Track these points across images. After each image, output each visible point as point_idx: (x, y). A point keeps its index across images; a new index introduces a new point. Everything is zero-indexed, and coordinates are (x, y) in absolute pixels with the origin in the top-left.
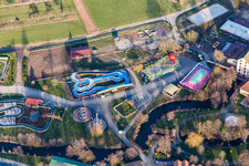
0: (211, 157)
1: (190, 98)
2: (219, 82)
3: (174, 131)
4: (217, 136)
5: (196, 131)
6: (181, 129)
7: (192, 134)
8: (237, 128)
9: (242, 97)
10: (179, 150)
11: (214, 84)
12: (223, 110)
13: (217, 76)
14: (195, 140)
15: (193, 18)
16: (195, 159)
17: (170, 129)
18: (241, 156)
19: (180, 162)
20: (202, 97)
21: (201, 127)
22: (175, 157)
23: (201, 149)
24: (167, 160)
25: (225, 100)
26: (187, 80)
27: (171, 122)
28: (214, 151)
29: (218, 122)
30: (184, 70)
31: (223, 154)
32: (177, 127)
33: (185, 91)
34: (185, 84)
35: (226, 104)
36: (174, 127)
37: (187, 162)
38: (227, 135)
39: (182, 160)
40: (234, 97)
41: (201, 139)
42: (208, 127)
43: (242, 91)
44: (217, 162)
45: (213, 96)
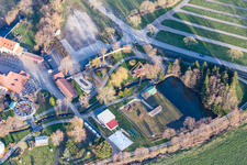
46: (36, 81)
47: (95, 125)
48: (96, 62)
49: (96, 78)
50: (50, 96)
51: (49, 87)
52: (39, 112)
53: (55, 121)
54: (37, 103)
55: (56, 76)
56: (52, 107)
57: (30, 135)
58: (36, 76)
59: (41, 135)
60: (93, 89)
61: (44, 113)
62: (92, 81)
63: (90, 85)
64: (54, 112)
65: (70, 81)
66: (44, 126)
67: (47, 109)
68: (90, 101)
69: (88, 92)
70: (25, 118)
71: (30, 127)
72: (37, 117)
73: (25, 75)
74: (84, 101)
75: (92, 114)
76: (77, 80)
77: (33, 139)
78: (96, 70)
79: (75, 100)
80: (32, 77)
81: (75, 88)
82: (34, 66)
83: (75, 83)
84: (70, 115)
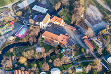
0: (31, 67)
1: (20, 41)
2: (32, 33)
3: (13, 57)
4: (33, 57)
5: (23, 56)
6: (16, 56)
7: (22, 57)
8: (41, 53)
9: (43, 39)
10: (16, 65)
11: (30, 34)
12: (35, 46)
13: (31, 31)
14: (23, 60)
15: (19, 5)
16: (23, 68)
17: (12, 56)
18: (43, 65)
19: (16, 71)
20: (25, 40)
21: (25, 54)
22: (14, 68)
23: (26, 64)
24: (11, 70)
25: (35, 41)
26: (18, 33)
27: (12, 53)
28: (32, 64)
29: (33, 51)
30: (17, 29)
31: (35, 65)
32: (15, 55)
33: (18, 39)
34: (17, 35)
35: (36, 43)
36: (13, 55)
37: (20, 71)
38: (37, 57)
39: (17, 70)
40: (40, 39)
41: (25, 59)
42: (28, 54)
43: (43, 36)
44: (33, 69)
45: (30, 40)
46: (73, 39)
47: (106, 64)
48: (104, 32)
49: (104, 40)
50: (81, 48)
51: (80, 42)
52: (76, 55)
53: (85, 60)
54: (74, 50)
55: (84, 37)
56: (82, 53)
57: (72, 67)
58: (73, 37)
59: (79, 67)
60: (103, 45)
61: (79, 56)
62: (102, 41)
63: (101, 43)
64: (84, 56)
65: (91, 40)
66: (79, 62)
67: (80, 54)
68: (103, 51)
69: (101, 47)
70: (69, 58)
71: (72, 63)
72: (75, 57)
74: (100, 51)
75: (103, 58)
76: (94, 40)
77: (74, 69)
78: (104, 36)
79: (95, 50)
80: (71, 37)
81: (94, 44)
83: (94, 42)
84: (92, 58)
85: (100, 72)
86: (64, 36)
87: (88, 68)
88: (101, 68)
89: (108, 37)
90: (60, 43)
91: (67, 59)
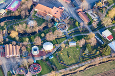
0: (22, 41)
1: (11, 15)
2: (24, 6)
3: (4, 31)
4: (25, 31)
6: (8, 30)
7: (13, 31)
8: (33, 27)
9: (36, 12)
10: (7, 40)
11: (22, 7)
12: (27, 19)
13: (23, 3)
14: (14, 34)
16: (14, 43)
19: (7, 45)
20: (17, 14)
21: (16, 28)
22: (5, 43)
23: (17, 38)
24: (2, 45)
25: (27, 14)
26: (10, 6)
27: (3, 27)
28: (23, 38)
29: (24, 25)
30: (8, 2)
31: (27, 39)
32: (6, 29)
33: (9, 12)
34: (9, 8)
35: (28, 16)
36: (4, 29)
37: (11, 45)
38: (29, 30)
40: (32, 12)
41: (17, 33)
42: (20, 28)
43: (35, 10)
44: (25, 43)
45: (22, 13)
46: (67, 12)
47: (101, 38)
48: (100, 4)
49: (99, 13)
50: (76, 21)
51: (74, 16)
52: (70, 29)
53: (79, 34)
54: (68, 24)
55: (78, 10)
56: (76, 26)
57: (66, 41)
58: (67, 10)
59: (72, 41)
60: (99, 18)
61: (73, 30)
62: (97, 14)
63: (97, 16)
64: (78, 29)
65: (86, 13)
66: (73, 36)
67: (74, 28)
68: (98, 25)
69: (96, 20)
70: (63, 31)
71: (66, 37)
72: (69, 31)
73: (62, 9)
74: (95, 25)
75: (98, 32)
76: (89, 13)
77: (68, 43)
78: (99, 9)
79: (90, 24)
80: (65, 10)
81: (88, 17)
82: (66, 4)
83: (89, 15)
84: (87, 31)
85: (94, 46)
86: (57, 9)
87: (82, 42)
88: (96, 42)
89: (104, 9)
90: (54, 17)
91: (60, 33)
